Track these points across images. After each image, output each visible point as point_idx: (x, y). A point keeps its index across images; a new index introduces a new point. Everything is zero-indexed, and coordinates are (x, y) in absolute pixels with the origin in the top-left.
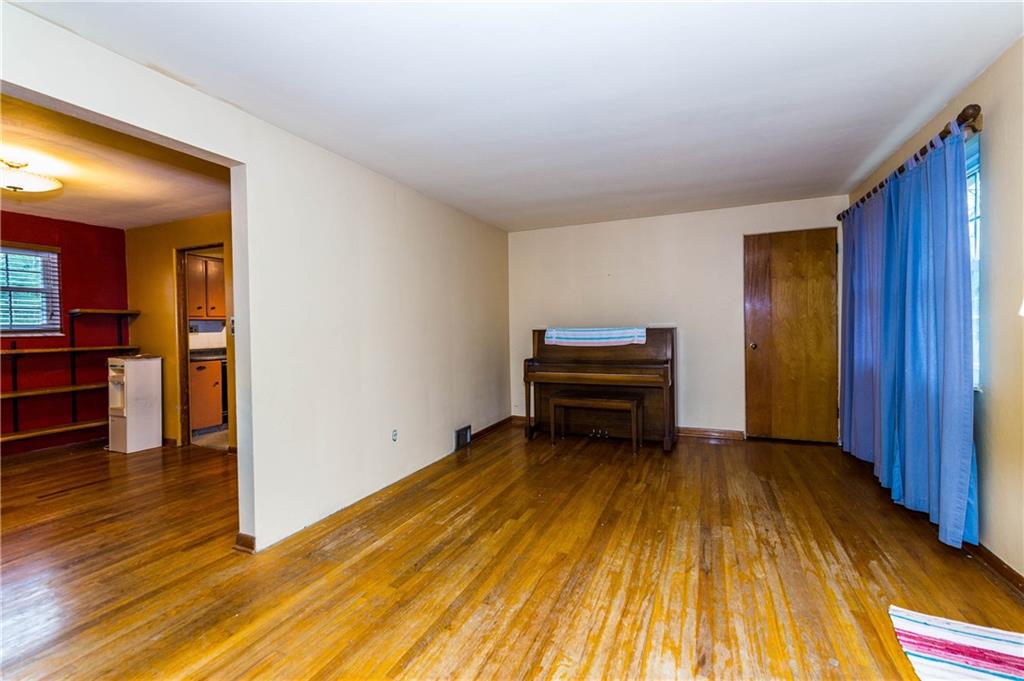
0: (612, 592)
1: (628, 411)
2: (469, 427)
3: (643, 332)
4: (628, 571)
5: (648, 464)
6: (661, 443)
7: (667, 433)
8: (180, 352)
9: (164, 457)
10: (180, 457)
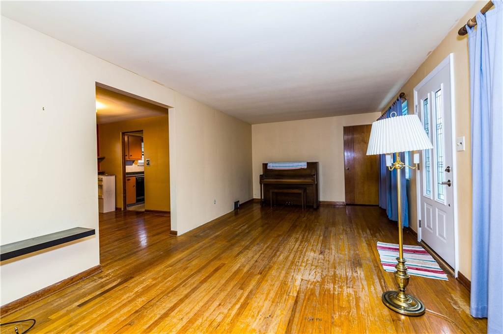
0: (296, 241)
1: (300, 194)
2: (239, 201)
3: (306, 164)
4: (301, 237)
5: (308, 213)
6: (313, 206)
7: (315, 202)
8: (123, 173)
9: (116, 215)
10: (122, 214)
